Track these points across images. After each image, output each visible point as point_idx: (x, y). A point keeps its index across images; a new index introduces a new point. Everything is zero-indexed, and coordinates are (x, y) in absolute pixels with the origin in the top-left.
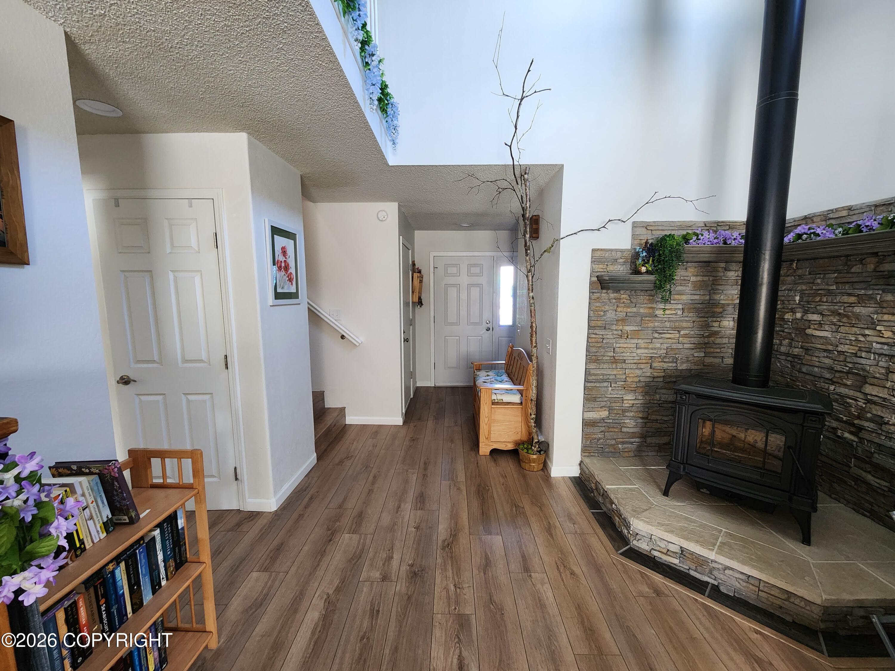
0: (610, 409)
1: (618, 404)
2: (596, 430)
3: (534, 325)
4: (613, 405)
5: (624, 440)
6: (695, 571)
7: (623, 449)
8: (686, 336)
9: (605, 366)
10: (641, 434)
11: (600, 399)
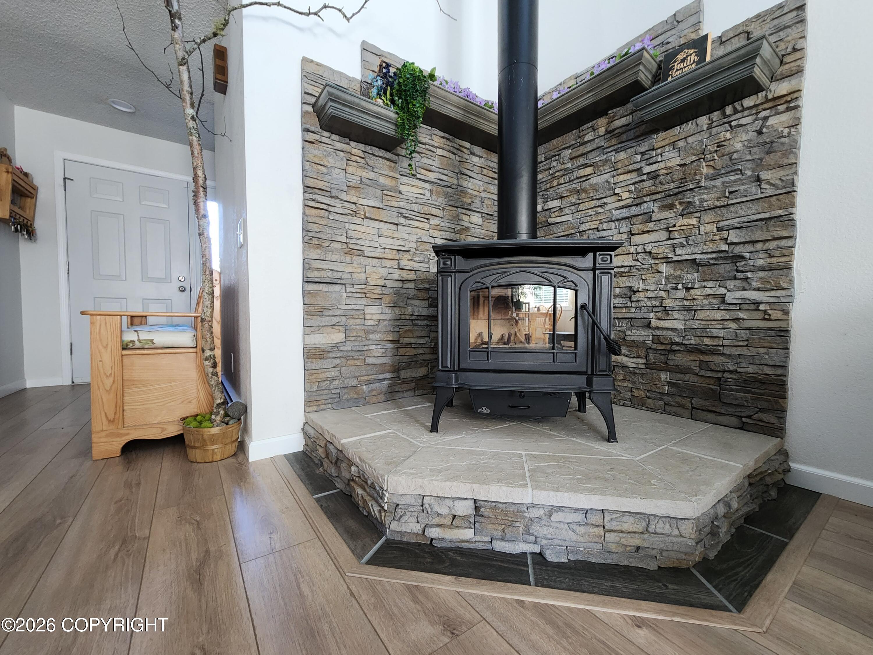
0: (346, 329)
1: (358, 321)
2: (327, 364)
3: (200, 173)
4: (352, 322)
5: (370, 377)
6: (503, 539)
7: (369, 392)
8: (437, 228)
9: (335, 258)
10: (392, 365)
11: (330, 313)
